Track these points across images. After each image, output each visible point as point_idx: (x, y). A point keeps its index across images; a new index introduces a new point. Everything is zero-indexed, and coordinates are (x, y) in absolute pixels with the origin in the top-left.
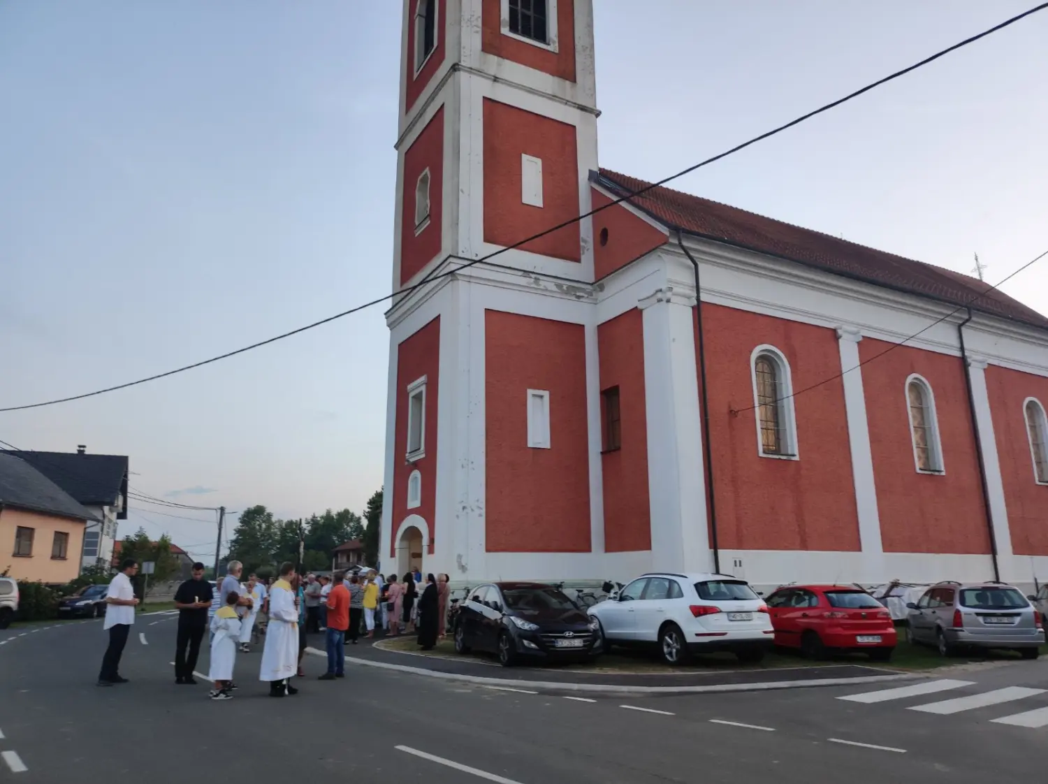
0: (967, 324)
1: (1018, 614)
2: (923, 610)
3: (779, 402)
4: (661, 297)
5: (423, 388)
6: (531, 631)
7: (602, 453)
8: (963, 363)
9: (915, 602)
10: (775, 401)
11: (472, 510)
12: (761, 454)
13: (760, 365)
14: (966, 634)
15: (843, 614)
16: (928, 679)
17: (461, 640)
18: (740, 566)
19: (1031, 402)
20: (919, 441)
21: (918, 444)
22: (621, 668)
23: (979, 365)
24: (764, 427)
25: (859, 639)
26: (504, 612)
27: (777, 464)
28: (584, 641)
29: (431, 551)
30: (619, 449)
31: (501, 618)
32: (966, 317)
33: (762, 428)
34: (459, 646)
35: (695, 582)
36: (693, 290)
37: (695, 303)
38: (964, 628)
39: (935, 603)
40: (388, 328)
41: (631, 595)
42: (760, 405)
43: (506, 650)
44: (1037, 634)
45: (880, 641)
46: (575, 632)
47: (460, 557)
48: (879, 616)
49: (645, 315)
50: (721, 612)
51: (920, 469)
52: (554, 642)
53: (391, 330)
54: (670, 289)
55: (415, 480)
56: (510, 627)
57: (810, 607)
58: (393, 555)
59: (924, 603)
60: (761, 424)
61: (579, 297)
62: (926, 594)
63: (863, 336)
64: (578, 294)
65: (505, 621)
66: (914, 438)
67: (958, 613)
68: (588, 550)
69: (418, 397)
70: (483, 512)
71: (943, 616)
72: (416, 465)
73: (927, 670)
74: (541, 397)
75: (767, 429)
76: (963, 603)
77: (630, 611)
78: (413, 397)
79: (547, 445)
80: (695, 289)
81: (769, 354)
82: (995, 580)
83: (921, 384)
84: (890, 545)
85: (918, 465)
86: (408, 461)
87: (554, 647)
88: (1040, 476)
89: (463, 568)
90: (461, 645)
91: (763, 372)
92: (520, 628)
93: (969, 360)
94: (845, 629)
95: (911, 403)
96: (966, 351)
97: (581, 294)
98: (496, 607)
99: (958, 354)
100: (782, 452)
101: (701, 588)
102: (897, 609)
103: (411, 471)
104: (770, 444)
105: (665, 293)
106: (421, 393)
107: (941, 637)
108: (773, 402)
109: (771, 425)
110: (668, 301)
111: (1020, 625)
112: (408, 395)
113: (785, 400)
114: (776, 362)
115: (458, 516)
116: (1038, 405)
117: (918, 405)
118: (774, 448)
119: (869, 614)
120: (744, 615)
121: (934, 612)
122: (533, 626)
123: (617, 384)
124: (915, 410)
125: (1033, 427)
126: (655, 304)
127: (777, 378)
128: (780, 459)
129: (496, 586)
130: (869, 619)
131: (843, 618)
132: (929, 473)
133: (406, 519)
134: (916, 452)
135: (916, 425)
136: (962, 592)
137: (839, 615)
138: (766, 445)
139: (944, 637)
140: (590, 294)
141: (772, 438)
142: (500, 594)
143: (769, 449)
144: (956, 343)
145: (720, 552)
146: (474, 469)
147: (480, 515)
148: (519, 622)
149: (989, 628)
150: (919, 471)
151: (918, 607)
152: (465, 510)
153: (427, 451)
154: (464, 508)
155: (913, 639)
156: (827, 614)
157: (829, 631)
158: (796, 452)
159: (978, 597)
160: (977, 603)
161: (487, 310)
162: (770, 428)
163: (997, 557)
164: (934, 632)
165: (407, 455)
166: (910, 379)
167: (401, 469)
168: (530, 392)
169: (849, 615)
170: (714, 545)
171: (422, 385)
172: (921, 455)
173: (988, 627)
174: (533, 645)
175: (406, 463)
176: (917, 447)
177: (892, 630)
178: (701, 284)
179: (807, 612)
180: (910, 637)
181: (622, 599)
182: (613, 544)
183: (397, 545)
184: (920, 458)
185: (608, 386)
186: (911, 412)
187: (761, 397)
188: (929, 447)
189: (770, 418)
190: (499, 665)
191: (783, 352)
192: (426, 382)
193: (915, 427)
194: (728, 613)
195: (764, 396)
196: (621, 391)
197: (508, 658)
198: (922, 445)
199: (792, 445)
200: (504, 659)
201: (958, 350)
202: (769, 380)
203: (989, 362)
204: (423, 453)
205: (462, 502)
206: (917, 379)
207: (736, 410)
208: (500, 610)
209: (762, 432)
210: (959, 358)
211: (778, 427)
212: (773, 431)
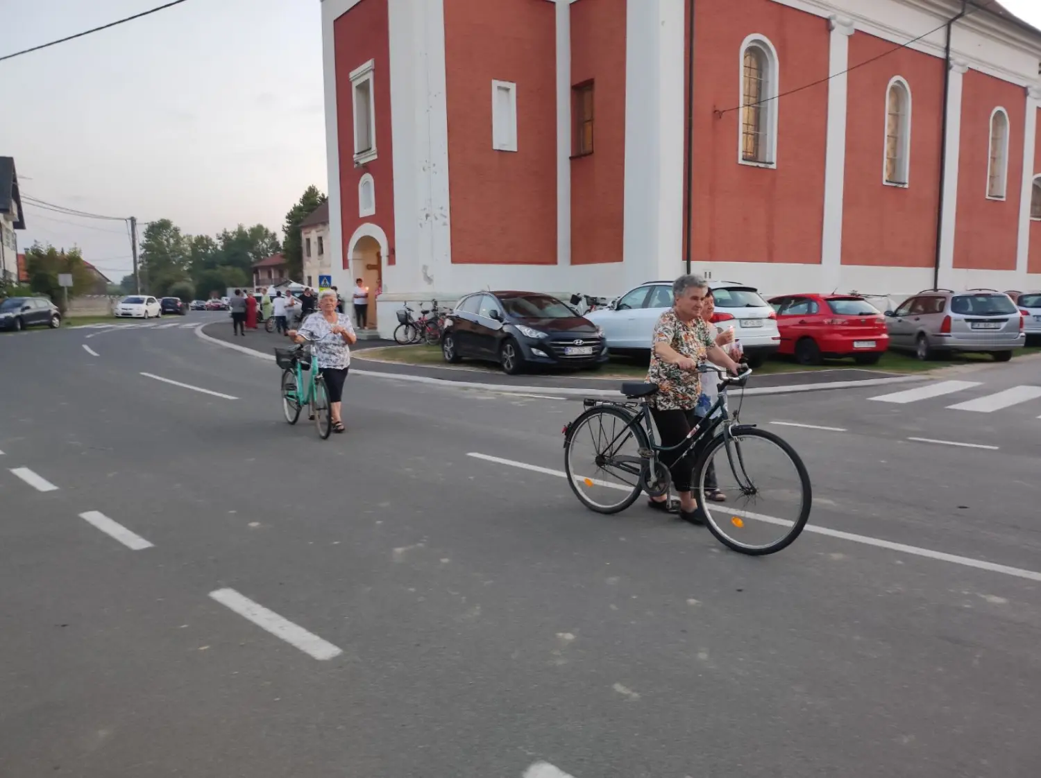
0: (958, 20)
1: (1006, 320)
2: (899, 318)
3: (763, 103)
5: (370, 76)
6: (538, 339)
7: (571, 158)
8: (945, 65)
9: (893, 309)
10: (759, 102)
11: (436, 219)
12: (741, 161)
13: (748, 57)
14: (952, 340)
15: (844, 320)
17: (452, 349)
18: (710, 277)
19: (1000, 113)
20: (890, 150)
21: (888, 154)
22: (631, 375)
23: (960, 69)
24: (746, 131)
25: (856, 345)
26: (505, 321)
27: (756, 173)
28: (594, 349)
29: (392, 261)
30: (591, 153)
31: (502, 327)
32: (959, 11)
33: (744, 133)
34: (449, 356)
38: (951, 334)
39: (918, 310)
41: (629, 304)
42: (745, 105)
43: (512, 358)
44: (1019, 338)
45: (874, 346)
46: (584, 340)
47: (425, 267)
48: (876, 322)
50: (734, 318)
51: (887, 181)
52: (564, 350)
55: (367, 187)
56: (516, 336)
57: (809, 314)
58: (345, 266)
59: (904, 311)
60: (743, 128)
62: (904, 304)
63: (857, 31)
65: (506, 329)
66: (887, 147)
67: (948, 320)
68: (555, 262)
69: (363, 87)
70: (448, 220)
71: (929, 324)
72: (367, 168)
73: (926, 373)
74: (507, 90)
75: (748, 133)
76: (954, 310)
77: (630, 319)
78: (357, 87)
79: (513, 147)
81: (758, 45)
82: (933, 288)
83: (901, 87)
84: (848, 257)
85: (885, 176)
86: (357, 163)
87: (564, 355)
88: (990, 191)
89: (429, 280)
90: (451, 355)
91: (750, 68)
92: (528, 337)
93: (951, 62)
94: (844, 335)
95: (890, 108)
96: (951, 52)
98: (498, 316)
99: (941, 55)
100: (761, 159)
103: (361, 176)
104: (749, 150)
106: (367, 81)
107: (922, 342)
108: (756, 103)
109: (751, 129)
111: (1007, 329)
112: (350, 84)
113: (769, 102)
114: (766, 57)
115: (421, 225)
116: (1005, 117)
117: (894, 112)
118: (752, 155)
119: (867, 320)
120: (755, 321)
121: (918, 319)
122: (541, 335)
123: (590, 77)
124: (891, 116)
125: (995, 139)
127: (763, 75)
128: (758, 166)
129: (492, 295)
130: (867, 325)
131: (843, 324)
132: (894, 185)
133: (359, 229)
134: (885, 163)
135: (890, 134)
136: (953, 299)
137: (839, 321)
138: (745, 151)
139: (926, 342)
141: (751, 143)
142: (500, 304)
143: (747, 156)
144: (942, 42)
145: (693, 263)
147: (445, 224)
148: (526, 331)
150: (885, 183)
151: (894, 315)
152: (428, 218)
153: (378, 153)
156: (826, 321)
157: (828, 337)
158: (774, 160)
162: (751, 132)
163: (939, 270)
164: (913, 338)
165: (355, 156)
166: (892, 82)
167: (348, 173)
168: (496, 84)
169: (849, 321)
170: (688, 257)
172: (889, 166)
173: (977, 332)
174: (542, 353)
176: (887, 158)
179: (806, 319)
181: (619, 308)
182: (578, 257)
183: (350, 255)
184: (887, 169)
185: (581, 80)
186: (888, 119)
187: (746, 97)
188: (897, 158)
189: (752, 121)
190: (502, 373)
191: (774, 44)
192: (373, 67)
193: (888, 136)
194: (741, 319)
195: (749, 96)
196: (597, 85)
197: (514, 367)
198: (891, 156)
199: (771, 153)
200: (509, 366)
201: (943, 50)
202: (756, 77)
203: (968, 66)
204: (375, 154)
205: (425, 209)
206: (898, 82)
207: (721, 110)
208: (501, 320)
209: (744, 137)
210: (942, 59)
211: (758, 131)
212: (753, 136)
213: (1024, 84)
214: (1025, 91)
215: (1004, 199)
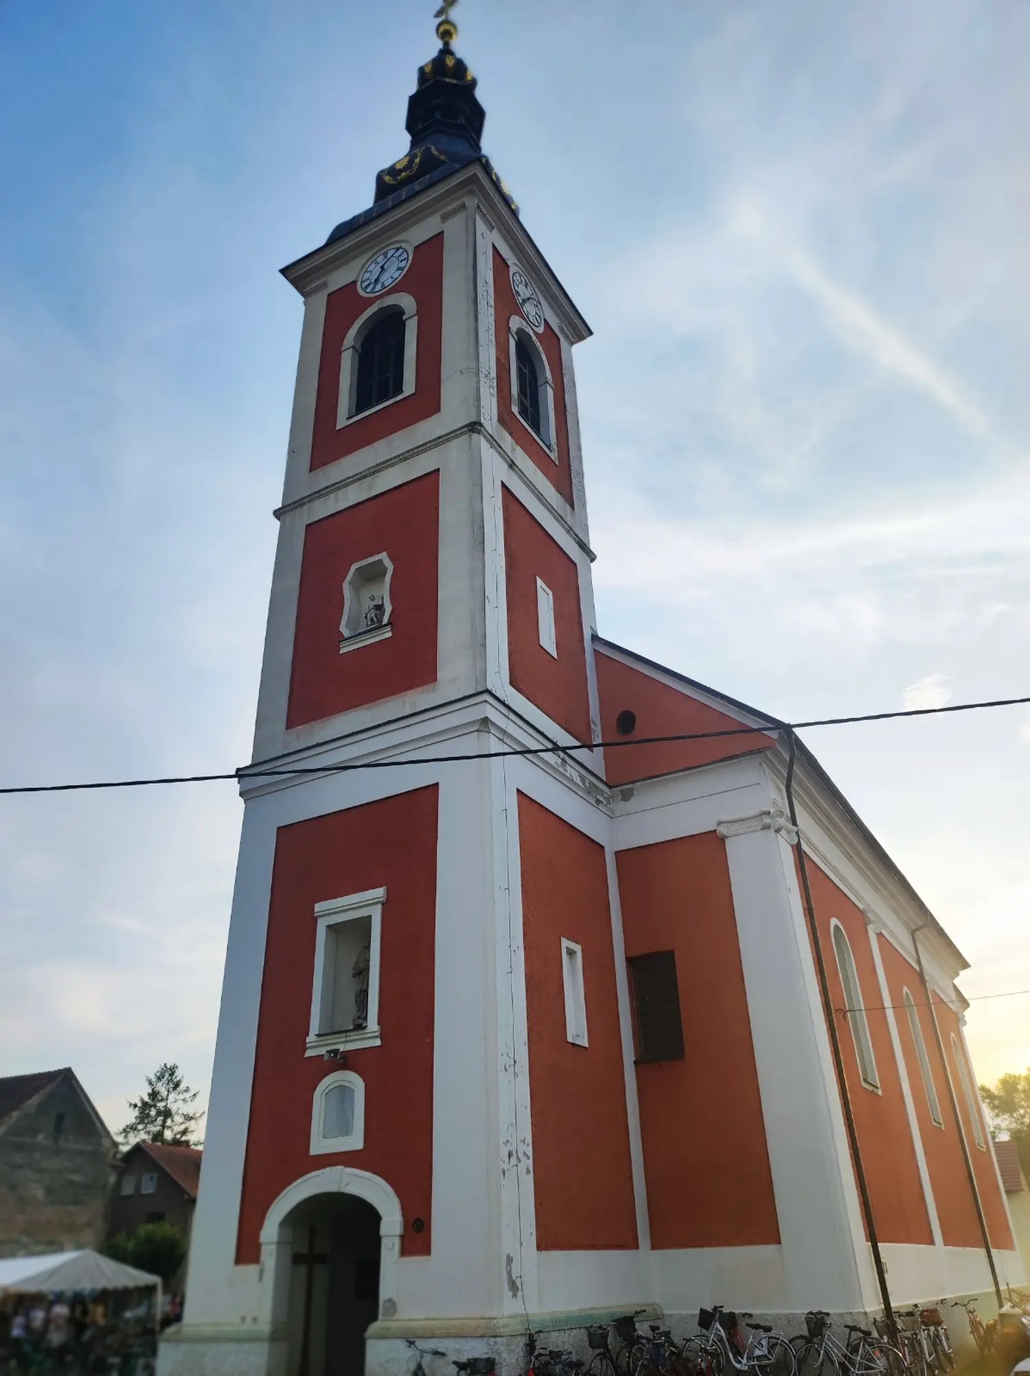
0: (918, 932)
4: (766, 822)
5: (376, 911)
7: (635, 1062)
8: (921, 979)
11: (519, 1160)
12: (862, 1082)
29: (416, 1246)
30: (681, 1057)
32: (921, 923)
37: (796, 840)
40: (241, 800)
47: (510, 1260)
49: (730, 845)
55: (337, 1096)
58: (248, 1258)
61: (598, 802)
64: (598, 797)
68: (636, 1245)
69: (352, 927)
70: (531, 1164)
72: (343, 1061)
74: (574, 954)
78: (331, 927)
79: (585, 1041)
80: (791, 822)
85: (931, 1112)
86: (313, 1051)
88: (976, 1138)
89: (514, 1286)
96: (923, 969)
97: (601, 799)
103: (324, 1072)
105: (773, 818)
106: (367, 918)
110: (779, 830)
114: (841, 948)
115: (504, 1171)
123: (665, 948)
128: (872, 1091)
132: (937, 1125)
133: (305, 1178)
140: (608, 801)
144: (915, 954)
146: (517, 1075)
147: (528, 1172)
150: (933, 1122)
152: (514, 1159)
153: (384, 1037)
158: (878, 1083)
161: (519, 791)
165: (310, 1037)
166: (904, 992)
168: (564, 943)
170: (871, 1235)
171: (368, 905)
175: (307, 1054)
178: (796, 816)
183: (266, 1235)
185: (645, 951)
191: (846, 932)
192: (382, 900)
196: (679, 961)
199: (873, 1072)
201: (917, 962)
204: (374, 1037)
205: (507, 1142)
206: (907, 993)
210: (919, 971)
214: (956, 1017)
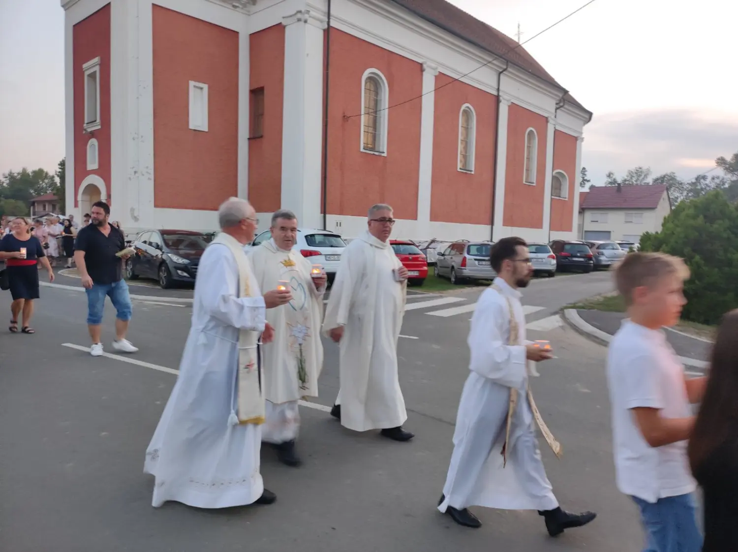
0: (504, 72)
2: (446, 257)
3: (378, 112)
4: (300, 17)
5: (97, 68)
6: (183, 264)
7: (249, 139)
8: (497, 99)
9: (442, 252)
10: (376, 112)
11: (143, 175)
12: (362, 150)
13: (368, 84)
14: (467, 272)
16: (441, 297)
17: (131, 269)
18: (340, 226)
19: (531, 131)
20: (462, 149)
21: (461, 152)
23: (505, 102)
24: (366, 131)
26: (163, 251)
27: (372, 157)
30: (262, 137)
31: (162, 255)
32: (505, 67)
33: (364, 132)
34: (129, 274)
35: (306, 235)
36: (324, 16)
37: (326, 26)
38: (467, 268)
39: (453, 252)
40: (62, 10)
42: (365, 114)
43: (165, 276)
45: (418, 274)
47: (132, 210)
48: (420, 259)
49: (288, 31)
50: (321, 254)
51: (460, 169)
53: (65, 10)
54: (308, 12)
55: (93, 145)
56: (168, 261)
58: (76, 205)
59: (447, 253)
60: (364, 128)
61: (235, 7)
62: (449, 247)
63: (440, 73)
64: (234, 4)
65: (164, 257)
66: (460, 147)
67: (465, 259)
69: (92, 76)
70: (152, 176)
71: (456, 260)
72: (93, 134)
73: (442, 292)
74: (201, 88)
75: (367, 132)
76: (468, 253)
78: (89, 76)
79: (206, 129)
80: (327, 15)
81: (374, 76)
82: (489, 239)
83: (469, 110)
84: (435, 216)
85: (459, 165)
86: (85, 130)
88: (526, 179)
89: (136, 219)
90: (131, 274)
91: (370, 90)
92: (176, 262)
93: (501, 98)
95: (462, 124)
96: (500, 92)
97: (237, 4)
98: (158, 247)
99: (495, 93)
100: (377, 149)
101: (310, 239)
102: (432, 257)
104: (369, 143)
105: (303, 14)
107: (453, 273)
108: (374, 112)
109: (371, 130)
110: (306, 22)
112: (83, 73)
113: (382, 112)
114: (380, 84)
115: (130, 179)
116: (534, 134)
117: (465, 126)
118: (371, 146)
119: (413, 258)
120: (336, 256)
121: (452, 258)
122: (186, 261)
123: (262, 86)
124: (463, 129)
125: (529, 147)
126: (295, 22)
127: (379, 96)
128: (374, 154)
129: (158, 232)
130: (414, 261)
132: (465, 171)
133: (86, 178)
134: (459, 157)
135: (463, 139)
136: (469, 246)
138: (366, 144)
139: (455, 273)
140: (244, 6)
141: (370, 139)
142: (162, 239)
143: (367, 147)
144: (495, 86)
145: (328, 216)
146: (143, 141)
147: (149, 179)
148: (175, 258)
149: (481, 267)
150: (459, 170)
151: (443, 255)
152: (137, 175)
153: (102, 123)
154: (135, 172)
155: (438, 274)
158: (385, 151)
159: (478, 250)
160: (476, 253)
161: (154, 5)
162: (370, 131)
163: (494, 227)
164: (449, 270)
165: (85, 125)
166: (464, 107)
167: (80, 136)
168: (192, 83)
170: (324, 211)
171: (96, 65)
172: (463, 160)
174: (185, 274)
175: (84, 132)
176: (460, 154)
177: (425, 268)
178: (332, 12)
180: (436, 272)
181: (254, 244)
183: (80, 198)
184: (461, 161)
185: (256, 87)
186: (460, 130)
187: (367, 108)
188: (467, 154)
189: (371, 124)
190: (159, 287)
191: (385, 76)
192: (99, 63)
193: (462, 140)
194: (326, 255)
195: (368, 108)
196: (265, 92)
197: (166, 282)
198: (463, 153)
199: (383, 146)
200: (163, 283)
201: (495, 89)
202: (373, 97)
203: (512, 101)
204: (99, 125)
205: (133, 167)
206: (468, 107)
207: (348, 116)
208: (161, 249)
209: (364, 134)
210: (495, 95)
211: (375, 131)
212: (372, 135)
213: (546, 115)
214: (546, 120)
215: (534, 185)
